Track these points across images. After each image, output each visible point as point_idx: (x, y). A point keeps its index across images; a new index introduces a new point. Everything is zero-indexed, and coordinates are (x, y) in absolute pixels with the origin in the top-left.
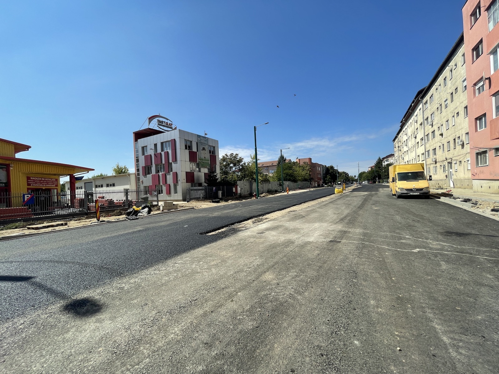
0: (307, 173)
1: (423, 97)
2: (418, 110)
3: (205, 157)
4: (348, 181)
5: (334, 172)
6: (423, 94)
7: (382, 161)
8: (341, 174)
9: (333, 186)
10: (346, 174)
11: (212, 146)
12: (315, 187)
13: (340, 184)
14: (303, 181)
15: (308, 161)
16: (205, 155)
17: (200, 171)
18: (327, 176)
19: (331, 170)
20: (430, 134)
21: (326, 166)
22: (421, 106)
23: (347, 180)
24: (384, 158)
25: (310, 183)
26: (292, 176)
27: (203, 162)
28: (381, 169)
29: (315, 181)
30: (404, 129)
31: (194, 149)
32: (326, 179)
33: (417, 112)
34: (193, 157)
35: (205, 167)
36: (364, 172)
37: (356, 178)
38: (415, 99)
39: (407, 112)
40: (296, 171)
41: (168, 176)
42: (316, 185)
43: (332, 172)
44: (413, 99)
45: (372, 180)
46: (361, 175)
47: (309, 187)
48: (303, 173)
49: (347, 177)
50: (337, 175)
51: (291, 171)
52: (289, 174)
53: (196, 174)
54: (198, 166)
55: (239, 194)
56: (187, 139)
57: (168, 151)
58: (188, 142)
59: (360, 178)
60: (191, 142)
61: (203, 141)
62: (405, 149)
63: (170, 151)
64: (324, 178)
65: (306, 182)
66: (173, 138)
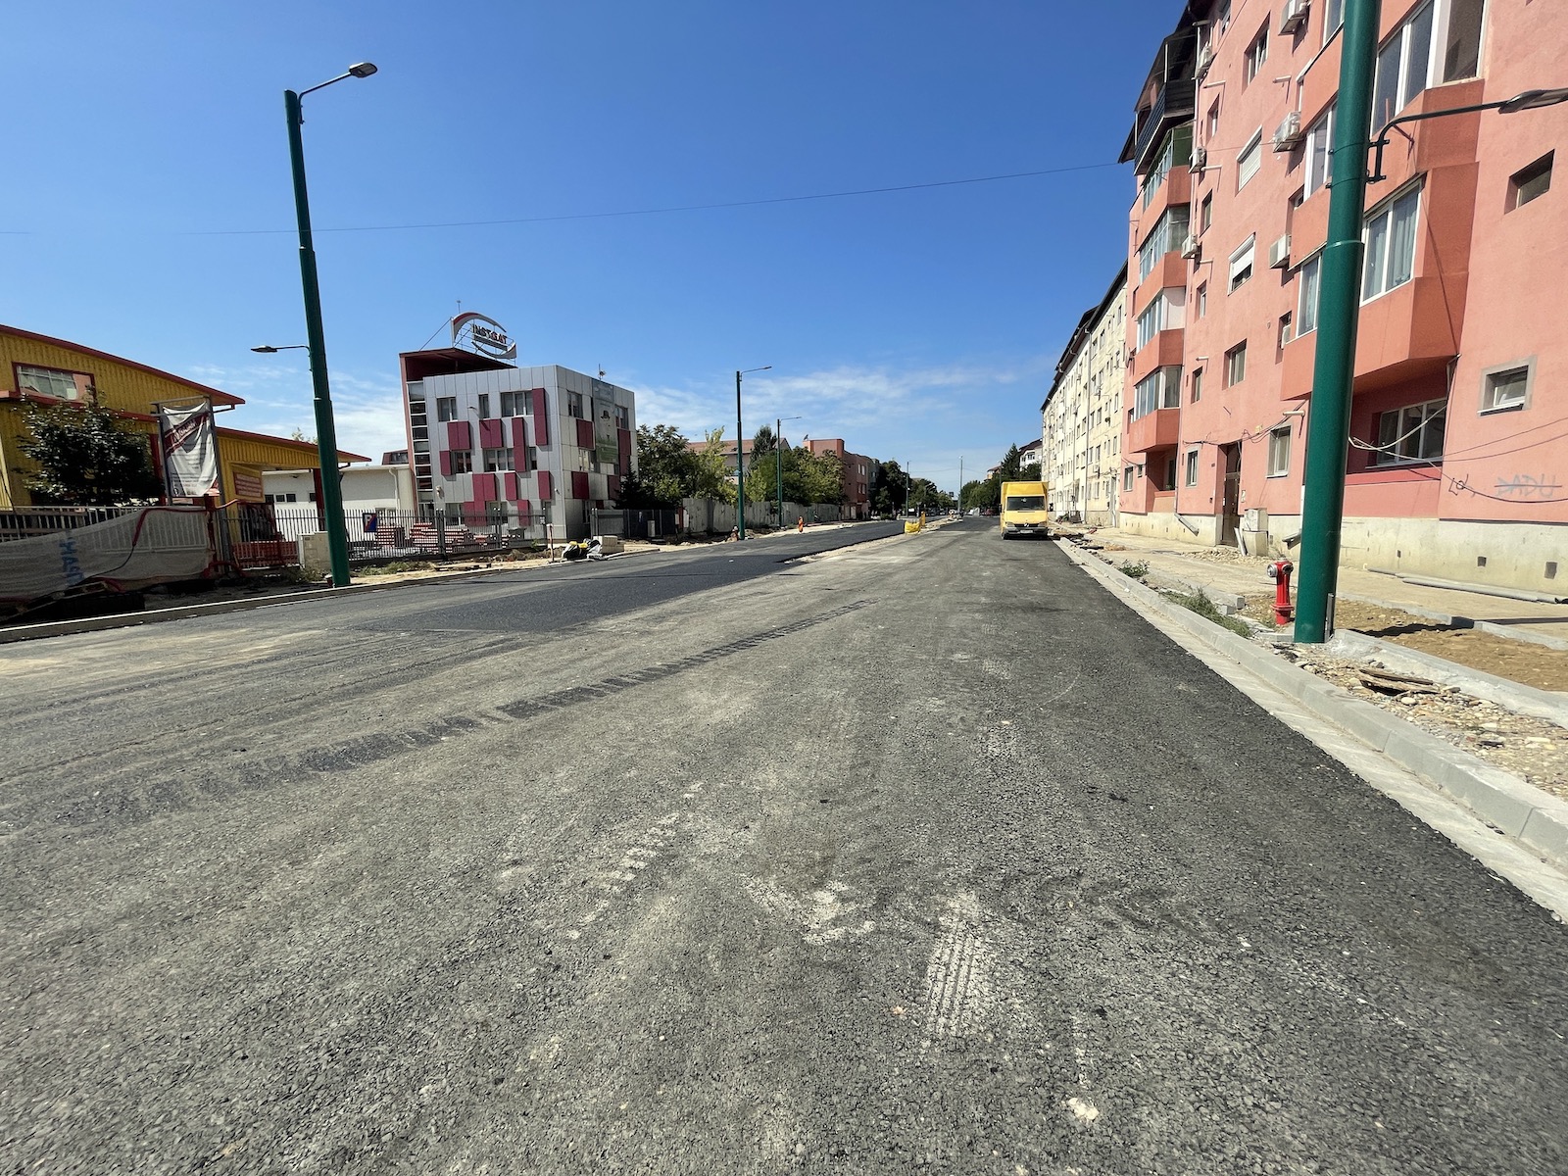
0: (833, 483)
1: (1092, 328)
2: (1082, 355)
3: (608, 436)
4: (933, 506)
6: (1092, 319)
7: (1021, 453)
8: (917, 487)
9: (895, 519)
10: (930, 486)
11: (621, 407)
12: (851, 520)
13: (914, 514)
14: (824, 502)
15: (834, 447)
16: (606, 430)
17: (597, 470)
19: (891, 475)
20: (1096, 412)
21: (877, 461)
22: (1086, 347)
23: (932, 502)
24: (1024, 449)
25: (840, 508)
26: (798, 488)
27: (605, 448)
29: (851, 504)
30: (1060, 388)
31: (587, 417)
33: (1082, 357)
34: (585, 435)
35: (607, 460)
36: (975, 484)
37: (955, 498)
38: (1080, 326)
39: (1065, 353)
40: (808, 476)
41: (523, 482)
43: (894, 481)
44: (1076, 327)
45: (991, 505)
46: (967, 490)
47: (837, 520)
48: (825, 481)
49: (930, 495)
50: (905, 490)
51: (795, 475)
52: (791, 482)
53: (592, 477)
54: (594, 458)
55: (685, 531)
56: (573, 390)
57: (524, 416)
58: (573, 396)
59: (965, 500)
60: (579, 397)
61: (603, 395)
62: (1059, 435)
63: (529, 419)
64: (873, 495)
65: (829, 505)
66: (538, 386)
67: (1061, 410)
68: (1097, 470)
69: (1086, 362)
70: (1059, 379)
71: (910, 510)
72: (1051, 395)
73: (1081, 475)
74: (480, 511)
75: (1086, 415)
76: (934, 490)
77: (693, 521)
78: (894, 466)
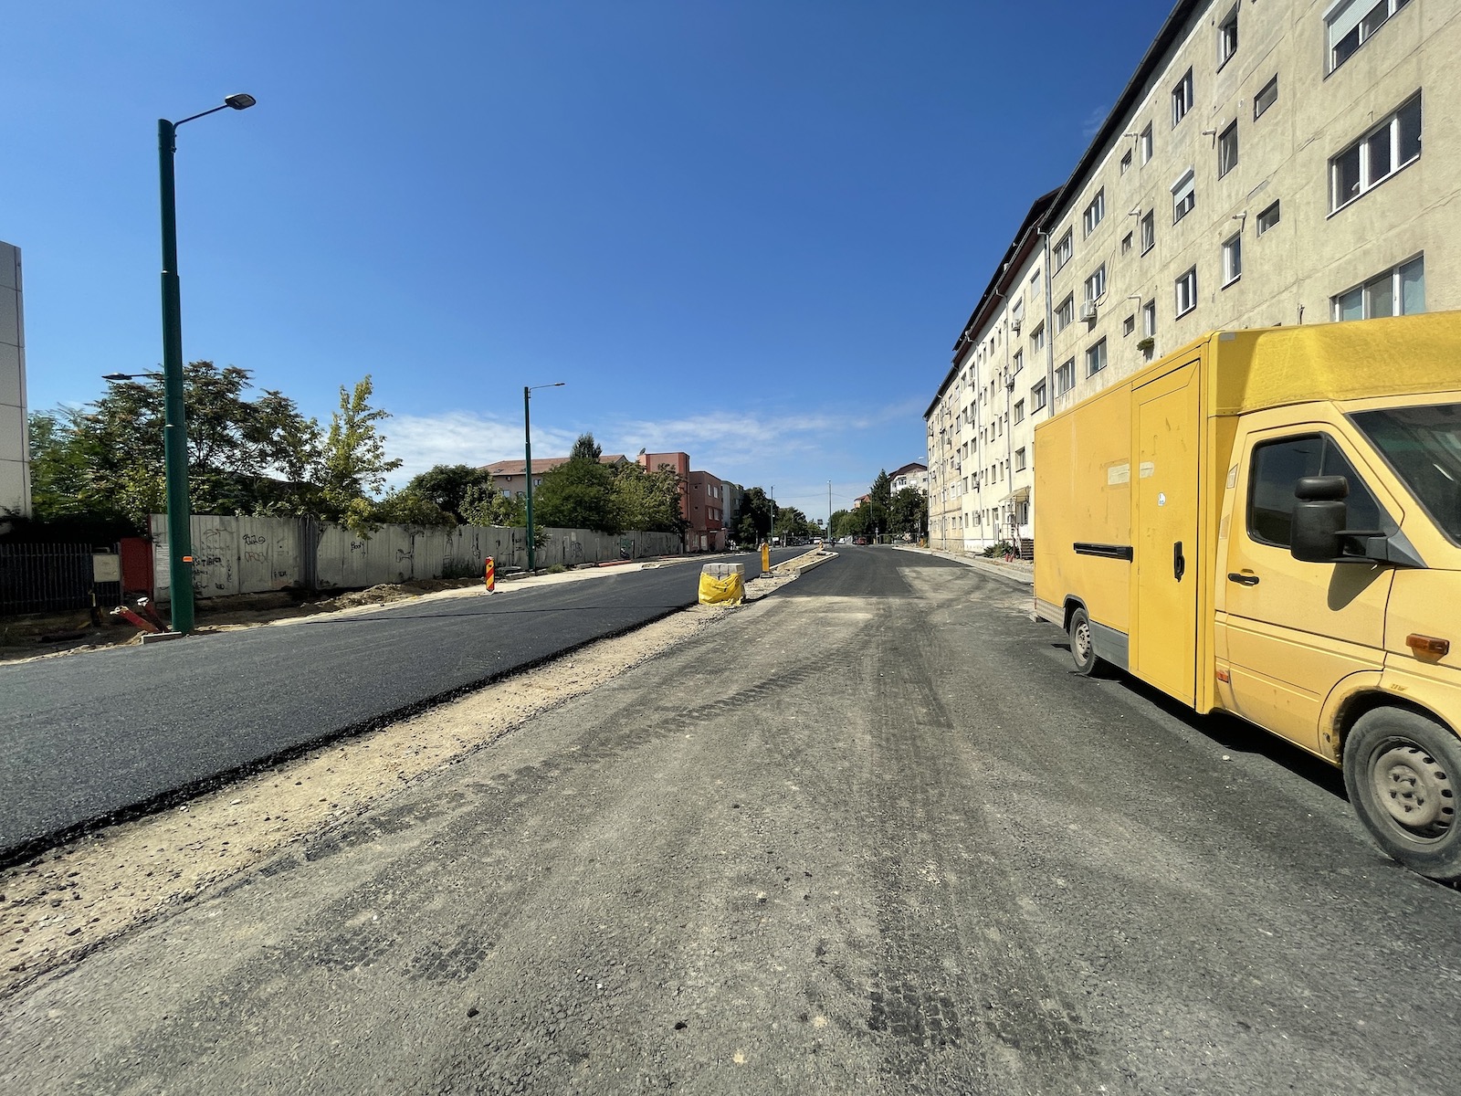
1: (1049, 226)
4: (800, 535)
5: (764, 506)
6: (1053, 206)
7: (889, 481)
8: (784, 514)
10: (799, 516)
14: (645, 529)
15: (675, 463)
18: (745, 517)
19: (755, 502)
21: (741, 487)
23: (800, 531)
25: (681, 539)
28: (885, 505)
29: (700, 533)
32: (739, 526)
36: (844, 513)
37: (823, 527)
42: (704, 545)
43: (758, 508)
45: (863, 533)
46: (836, 518)
49: (799, 524)
50: (771, 518)
59: (835, 529)
64: (733, 523)
76: (803, 518)
78: (759, 493)
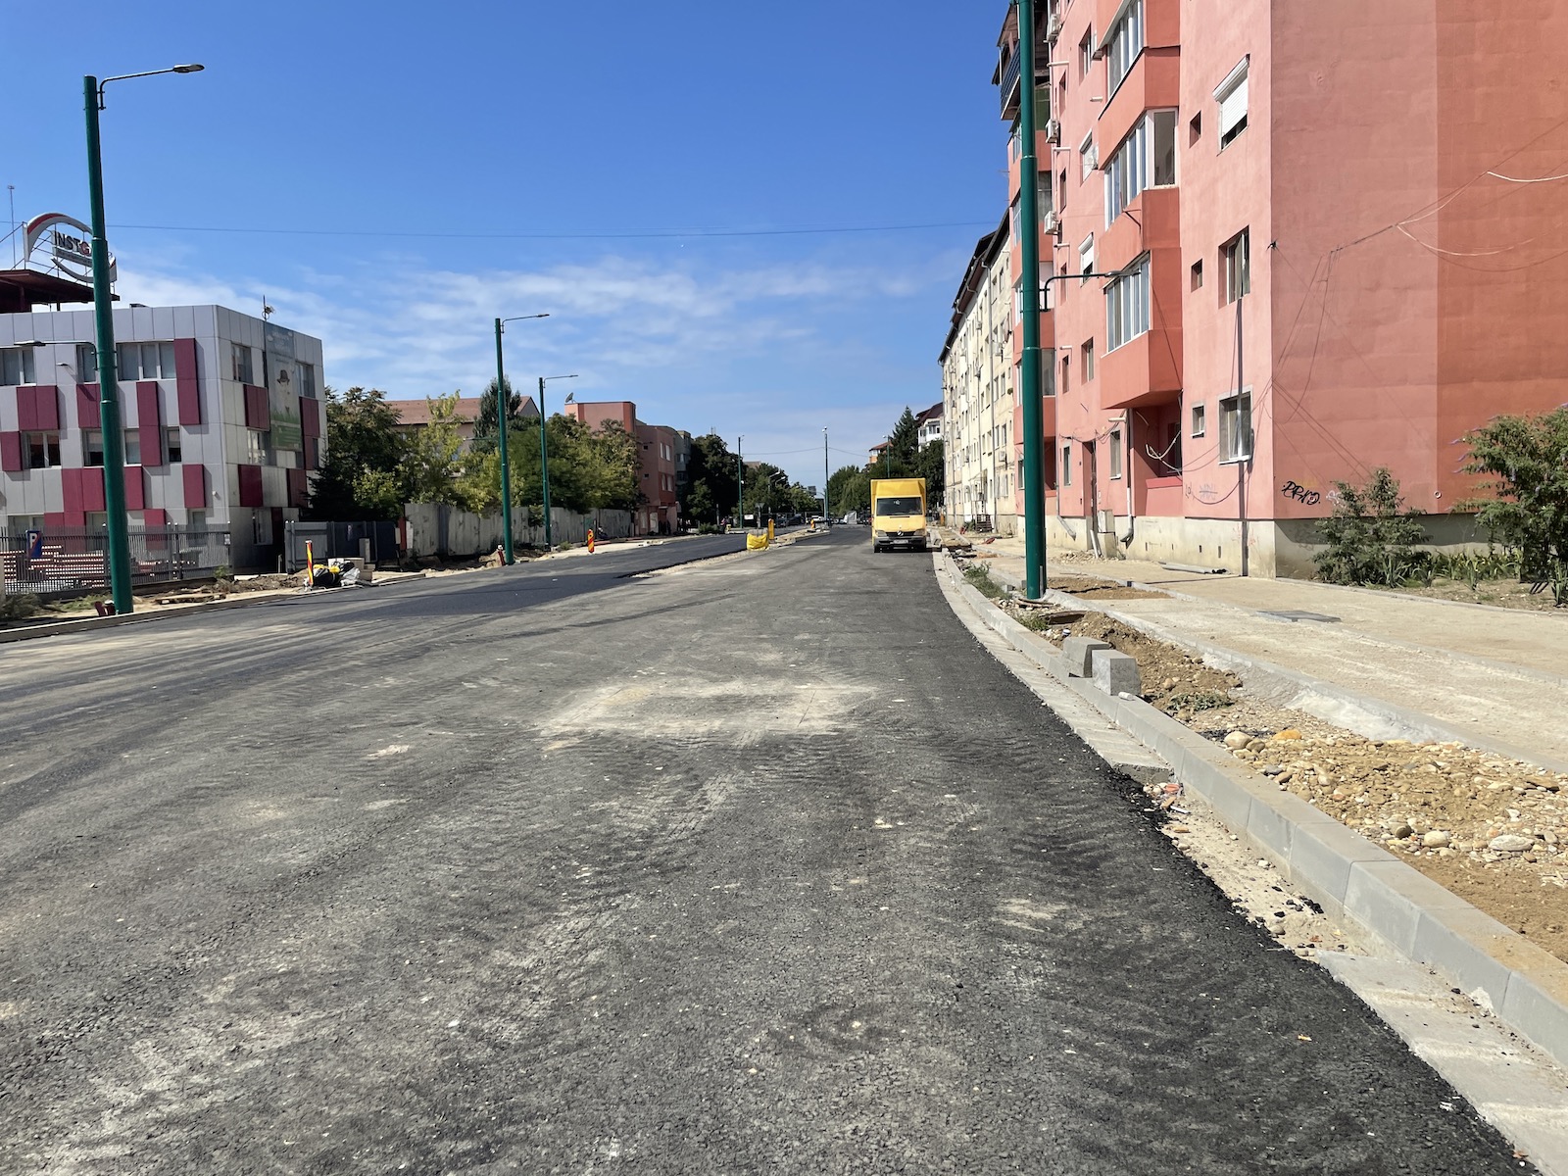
0: (623, 473)
1: (990, 261)
2: (981, 295)
3: (288, 409)
5: (725, 465)
6: (989, 248)
8: (755, 477)
9: (725, 531)
10: (776, 476)
11: (305, 363)
12: (651, 535)
13: (755, 523)
14: (609, 507)
15: (619, 416)
16: (284, 400)
17: (271, 461)
18: (697, 483)
19: (711, 458)
21: (687, 435)
24: (923, 415)
25: (633, 516)
26: (568, 485)
27: (283, 428)
30: (961, 334)
31: (258, 381)
32: (689, 497)
33: (981, 298)
34: (256, 409)
35: (286, 446)
38: (976, 256)
39: (962, 287)
40: (583, 465)
41: (156, 482)
42: (654, 526)
43: (716, 468)
44: (972, 255)
47: (629, 535)
48: (608, 472)
49: (777, 491)
50: (736, 483)
51: (560, 464)
52: (558, 474)
53: (265, 471)
54: (266, 441)
55: (409, 554)
56: (238, 341)
57: (158, 379)
58: (237, 350)
59: (835, 498)
60: (246, 350)
61: (279, 347)
62: (963, 405)
63: (169, 385)
64: (683, 493)
65: (617, 512)
66: (184, 334)
67: (962, 368)
68: (1003, 458)
69: (986, 306)
70: (957, 321)
71: (747, 517)
72: (950, 341)
73: (988, 462)
74: (76, 527)
75: (989, 380)
76: (784, 482)
77: (418, 539)
78: (715, 444)
